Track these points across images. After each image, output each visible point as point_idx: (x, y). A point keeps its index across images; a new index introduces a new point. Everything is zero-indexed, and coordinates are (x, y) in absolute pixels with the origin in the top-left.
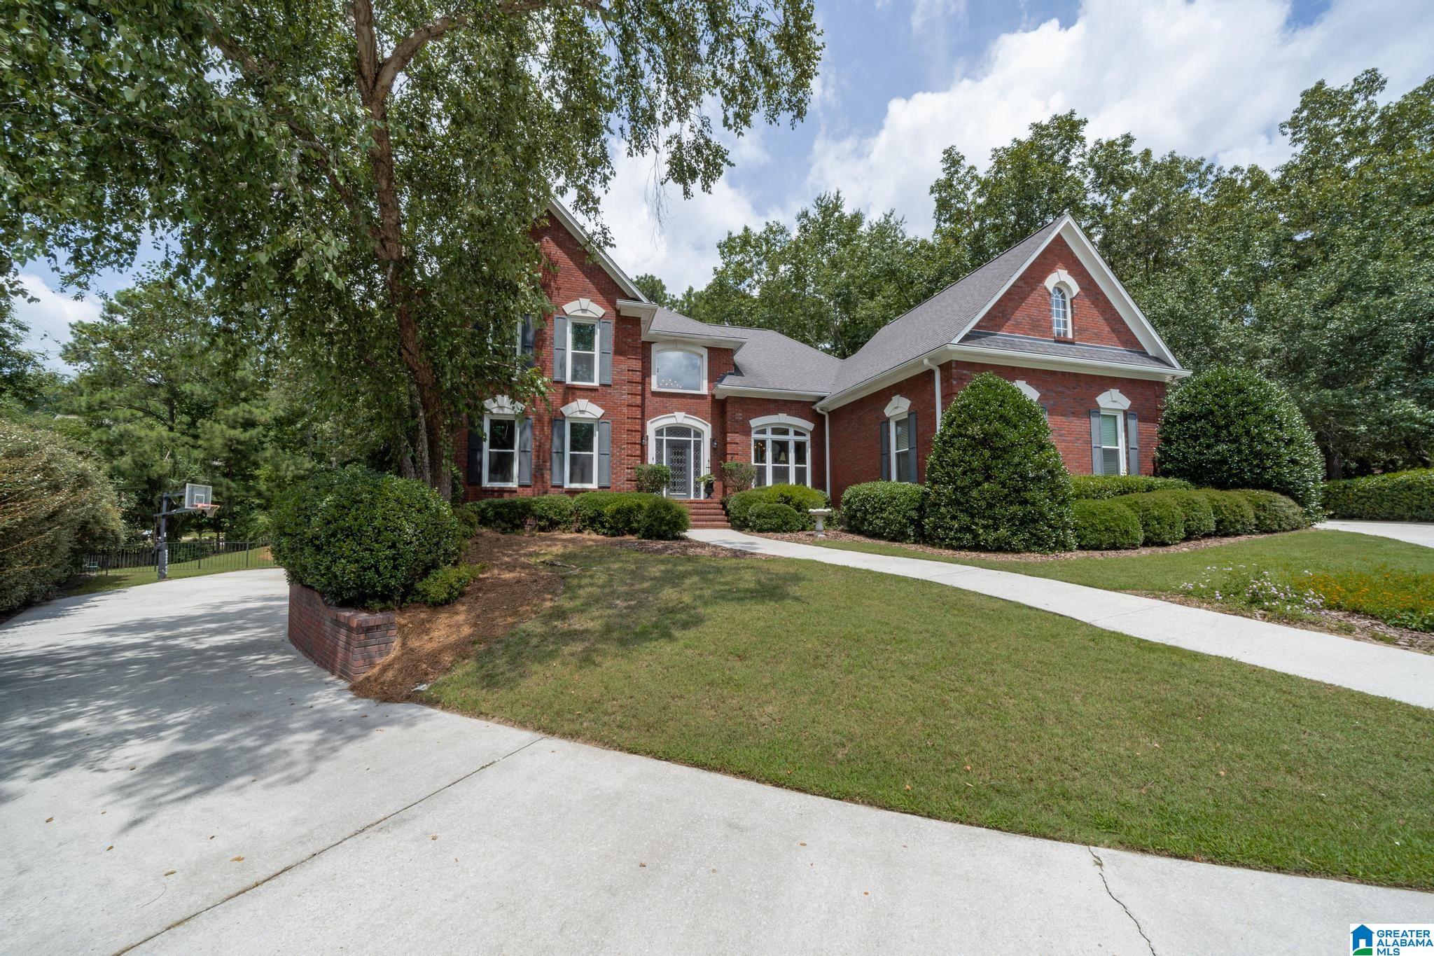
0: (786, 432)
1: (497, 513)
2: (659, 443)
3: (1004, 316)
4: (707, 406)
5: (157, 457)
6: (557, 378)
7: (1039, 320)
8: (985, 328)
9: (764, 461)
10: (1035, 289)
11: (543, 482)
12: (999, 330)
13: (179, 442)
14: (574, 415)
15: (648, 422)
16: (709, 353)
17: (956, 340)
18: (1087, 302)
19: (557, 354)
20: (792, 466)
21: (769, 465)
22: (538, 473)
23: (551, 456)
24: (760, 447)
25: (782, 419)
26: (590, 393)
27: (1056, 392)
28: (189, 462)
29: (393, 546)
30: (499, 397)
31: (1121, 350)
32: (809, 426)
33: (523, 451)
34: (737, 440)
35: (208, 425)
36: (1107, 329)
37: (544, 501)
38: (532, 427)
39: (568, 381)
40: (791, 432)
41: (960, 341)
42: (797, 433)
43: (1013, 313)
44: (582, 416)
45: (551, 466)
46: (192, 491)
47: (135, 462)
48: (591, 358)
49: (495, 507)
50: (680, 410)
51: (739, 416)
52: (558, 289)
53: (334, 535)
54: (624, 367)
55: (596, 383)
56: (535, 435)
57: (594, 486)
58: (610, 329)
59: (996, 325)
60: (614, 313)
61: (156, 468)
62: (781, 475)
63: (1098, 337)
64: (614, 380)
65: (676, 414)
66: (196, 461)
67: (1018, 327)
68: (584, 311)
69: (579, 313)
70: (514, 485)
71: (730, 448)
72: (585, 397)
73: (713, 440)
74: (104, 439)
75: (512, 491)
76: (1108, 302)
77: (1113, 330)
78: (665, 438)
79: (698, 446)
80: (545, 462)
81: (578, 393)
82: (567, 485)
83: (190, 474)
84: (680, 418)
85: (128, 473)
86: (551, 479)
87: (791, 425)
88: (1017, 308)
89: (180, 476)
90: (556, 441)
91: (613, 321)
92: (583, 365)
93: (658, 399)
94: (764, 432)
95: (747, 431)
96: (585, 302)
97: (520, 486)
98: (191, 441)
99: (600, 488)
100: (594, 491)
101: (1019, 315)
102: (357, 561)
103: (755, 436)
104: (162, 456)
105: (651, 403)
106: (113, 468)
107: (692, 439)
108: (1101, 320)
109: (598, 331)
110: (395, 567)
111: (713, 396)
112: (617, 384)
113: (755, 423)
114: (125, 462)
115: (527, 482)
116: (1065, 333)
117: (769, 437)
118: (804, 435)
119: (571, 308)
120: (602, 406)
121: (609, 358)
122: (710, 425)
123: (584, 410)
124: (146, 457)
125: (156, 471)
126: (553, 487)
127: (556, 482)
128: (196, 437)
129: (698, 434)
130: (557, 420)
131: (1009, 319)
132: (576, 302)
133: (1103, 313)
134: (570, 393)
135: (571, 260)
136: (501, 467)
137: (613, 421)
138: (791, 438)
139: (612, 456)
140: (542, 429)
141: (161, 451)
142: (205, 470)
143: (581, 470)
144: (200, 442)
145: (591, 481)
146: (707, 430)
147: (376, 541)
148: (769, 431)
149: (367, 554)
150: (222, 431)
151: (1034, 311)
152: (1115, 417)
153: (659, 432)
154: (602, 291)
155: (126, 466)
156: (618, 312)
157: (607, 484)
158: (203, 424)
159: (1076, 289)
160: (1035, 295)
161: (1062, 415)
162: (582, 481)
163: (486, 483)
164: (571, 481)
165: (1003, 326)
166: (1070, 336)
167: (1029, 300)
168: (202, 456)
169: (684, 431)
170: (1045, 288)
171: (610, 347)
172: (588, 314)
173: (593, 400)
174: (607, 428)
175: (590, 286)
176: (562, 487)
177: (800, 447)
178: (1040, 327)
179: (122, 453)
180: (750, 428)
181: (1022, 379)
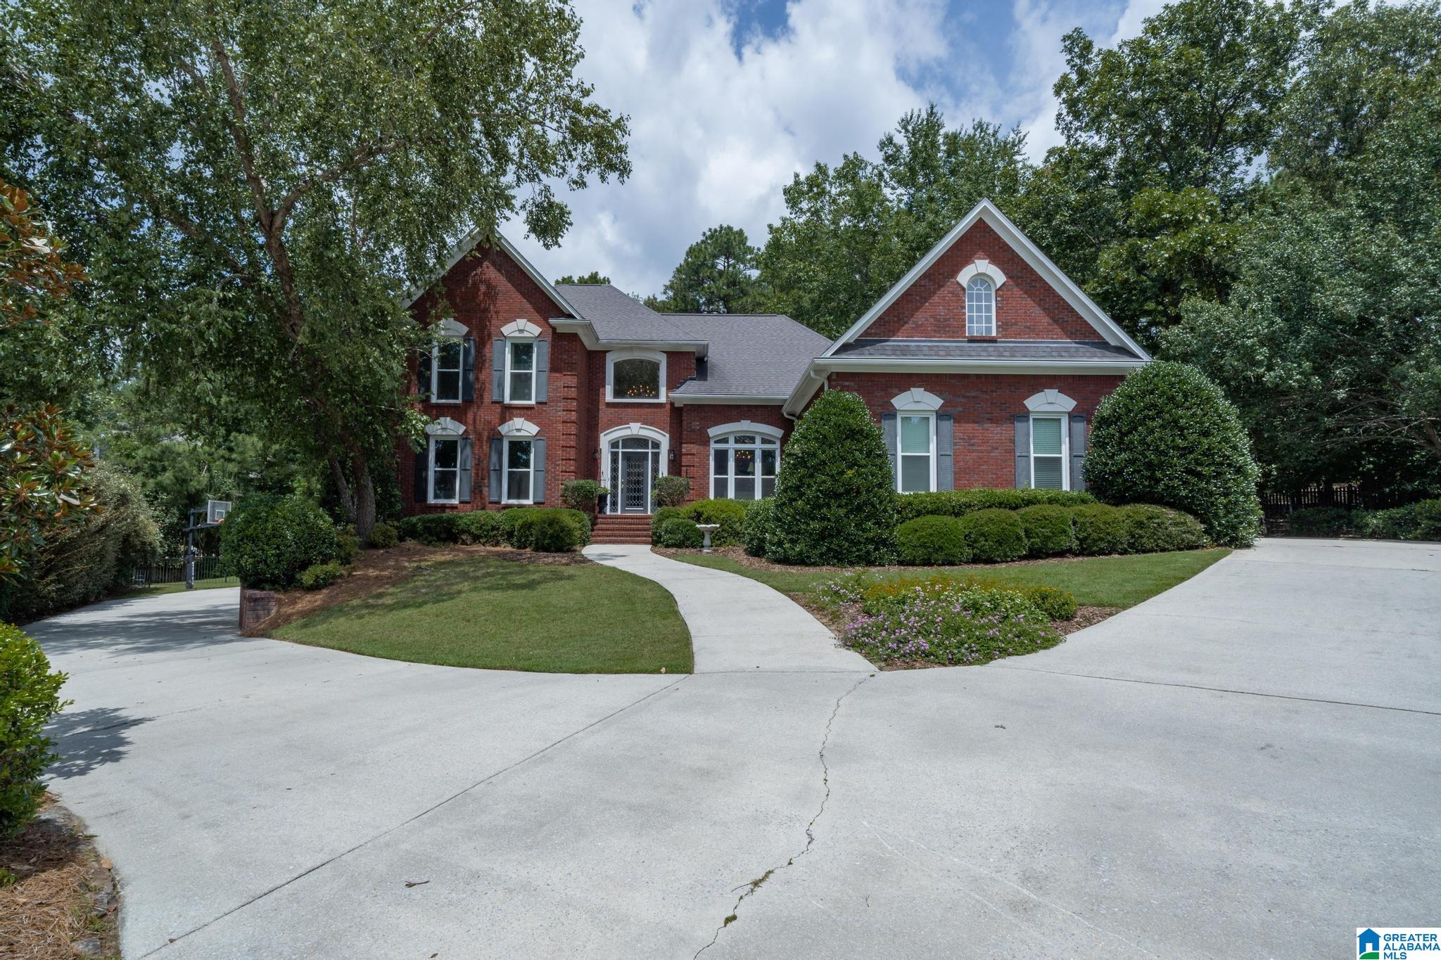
0: (752, 440)
1: (425, 528)
2: (614, 457)
3: (899, 320)
4: (665, 415)
5: (195, 472)
6: (495, 398)
7: (948, 320)
8: (875, 334)
9: (726, 472)
10: (943, 286)
11: (482, 498)
12: (893, 336)
13: (216, 455)
14: (511, 434)
15: (602, 435)
16: (668, 358)
17: (829, 354)
18: (1017, 292)
19: (496, 375)
20: (758, 477)
21: (731, 476)
22: (477, 490)
23: (489, 473)
24: (721, 457)
25: (745, 426)
26: (526, 411)
27: (968, 397)
28: (224, 476)
29: (278, 548)
30: (442, 420)
31: (1067, 343)
32: (777, 432)
33: (464, 470)
34: (694, 451)
35: (240, 438)
36: (1046, 320)
37: (471, 516)
38: (472, 446)
39: (507, 400)
40: (758, 440)
41: (835, 354)
42: (764, 441)
43: (912, 315)
44: (518, 434)
45: (489, 482)
46: (213, 507)
47: (176, 478)
48: (529, 377)
49: (424, 522)
50: (635, 421)
51: (696, 425)
52: (497, 312)
53: (242, 540)
54: (560, 384)
55: (533, 402)
56: (474, 453)
57: (529, 502)
58: (546, 347)
59: (889, 331)
60: (551, 330)
61: (194, 483)
62: (745, 488)
63: (1032, 330)
64: (549, 397)
65: (632, 425)
66: (230, 474)
67: (920, 330)
68: (521, 331)
69: (517, 334)
70: (455, 502)
71: (685, 460)
72: (521, 416)
73: (670, 451)
74: (149, 456)
75: (453, 507)
76: (1049, 289)
77: (1056, 321)
78: (620, 450)
79: (656, 456)
80: (483, 479)
81: (515, 412)
82: (505, 501)
83: (224, 488)
84: (635, 429)
85: (169, 488)
86: (489, 496)
87: (757, 433)
88: (917, 309)
89: (215, 490)
90: (494, 458)
91: (550, 339)
92: (521, 384)
93: (612, 410)
94: (725, 441)
95: (705, 441)
96: (521, 323)
97: (461, 502)
98: (227, 454)
99: (535, 503)
100: (529, 506)
101: (920, 317)
102: (254, 557)
103: (714, 446)
104: (200, 470)
105: (604, 414)
106: (157, 484)
107: (650, 451)
108: (1037, 311)
109: (535, 349)
110: (279, 562)
111: (672, 404)
112: (553, 401)
113: (714, 431)
114: (167, 477)
115: (467, 498)
116: (989, 329)
117: (731, 446)
118: (774, 443)
119: (508, 330)
120: (537, 424)
121: (545, 376)
122: (668, 435)
123: (522, 428)
124: (184, 472)
125: (194, 486)
126: (490, 503)
127: (493, 499)
128: (231, 450)
129: (656, 445)
130: (496, 438)
131: (906, 323)
132: (514, 323)
133: (1040, 303)
134: (507, 412)
135: (510, 281)
136: (445, 484)
137: (548, 438)
138: (758, 447)
139: (547, 472)
140: (481, 447)
141: (199, 466)
142: (238, 485)
143: (518, 488)
144: (234, 456)
145: (527, 497)
146: (664, 440)
147: (267, 544)
148: (732, 440)
149: (260, 552)
150: (253, 444)
151: (941, 311)
152: (1060, 420)
153: (614, 445)
154: (538, 310)
155: (168, 482)
156: (554, 329)
157: (541, 500)
158: (235, 438)
159: (999, 278)
160: (943, 292)
161: (974, 422)
162: (518, 497)
163: (431, 500)
164: (509, 497)
165: (898, 330)
166: (994, 334)
167: (936, 299)
168: (236, 470)
169: (642, 442)
170: (958, 283)
171: (546, 366)
172: (526, 334)
173: (529, 419)
174: (542, 444)
175: (528, 306)
176: (499, 503)
177: (768, 456)
178: (951, 326)
179: (164, 469)
180: (709, 438)
181: (920, 386)
